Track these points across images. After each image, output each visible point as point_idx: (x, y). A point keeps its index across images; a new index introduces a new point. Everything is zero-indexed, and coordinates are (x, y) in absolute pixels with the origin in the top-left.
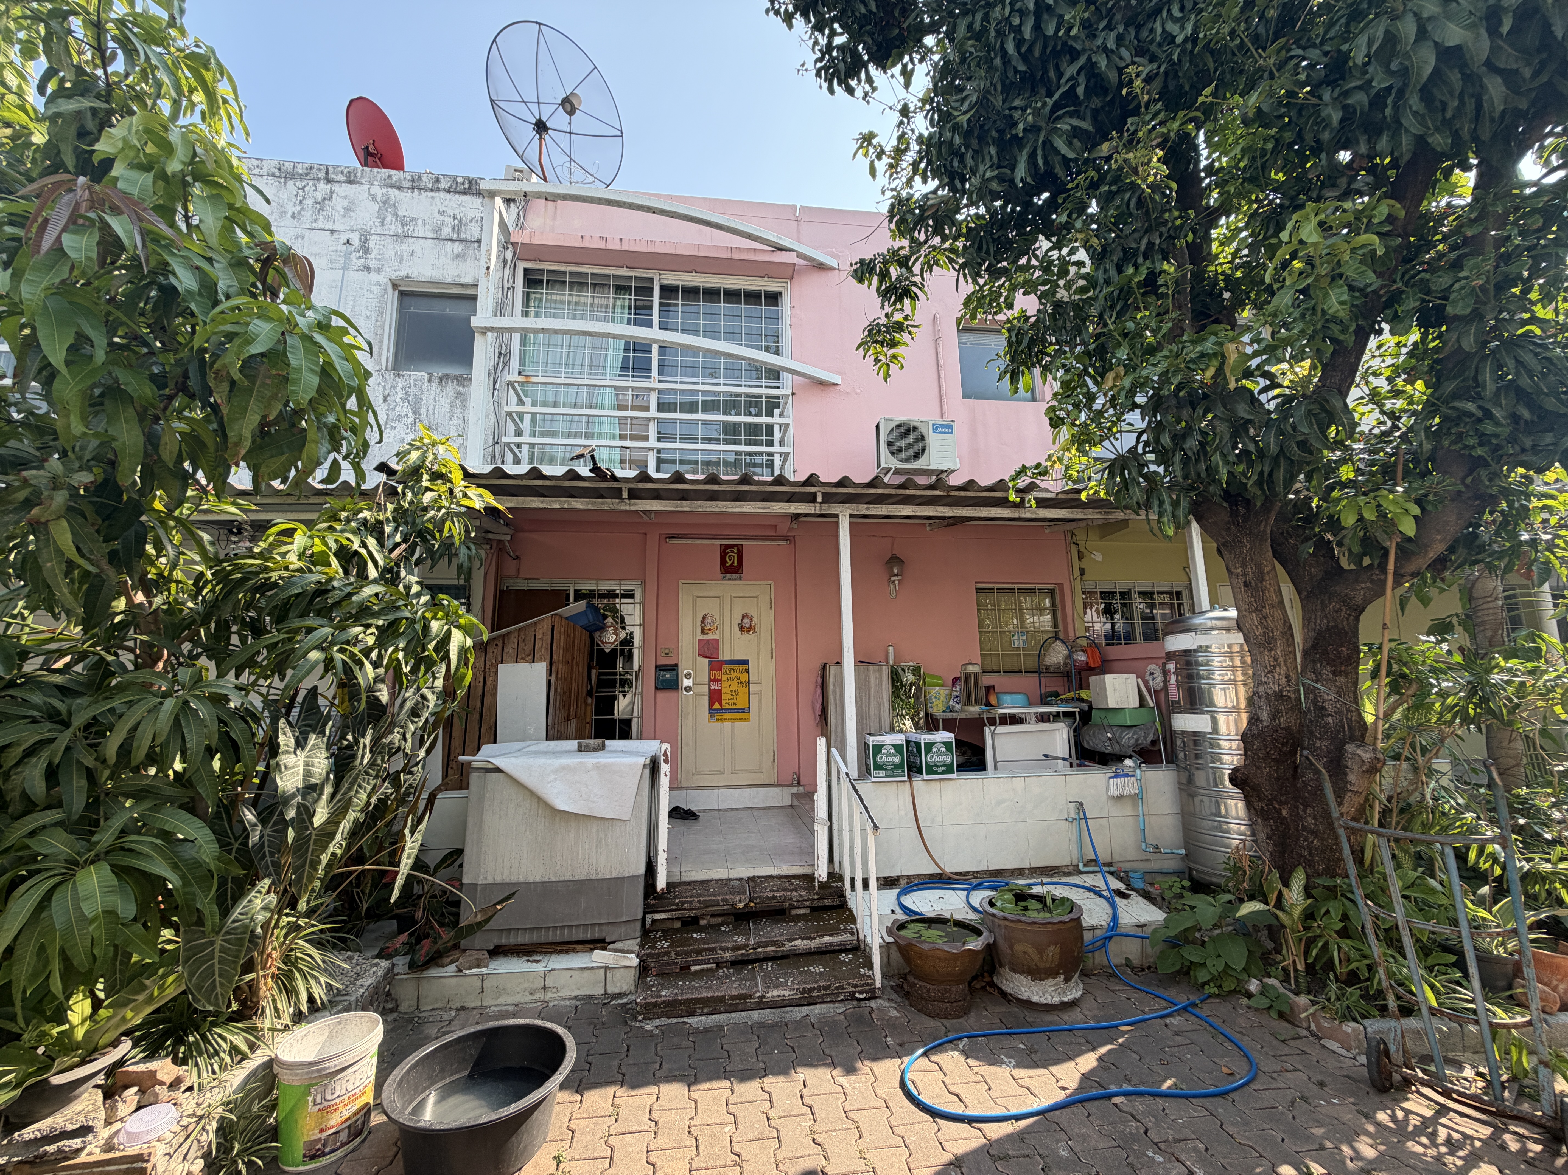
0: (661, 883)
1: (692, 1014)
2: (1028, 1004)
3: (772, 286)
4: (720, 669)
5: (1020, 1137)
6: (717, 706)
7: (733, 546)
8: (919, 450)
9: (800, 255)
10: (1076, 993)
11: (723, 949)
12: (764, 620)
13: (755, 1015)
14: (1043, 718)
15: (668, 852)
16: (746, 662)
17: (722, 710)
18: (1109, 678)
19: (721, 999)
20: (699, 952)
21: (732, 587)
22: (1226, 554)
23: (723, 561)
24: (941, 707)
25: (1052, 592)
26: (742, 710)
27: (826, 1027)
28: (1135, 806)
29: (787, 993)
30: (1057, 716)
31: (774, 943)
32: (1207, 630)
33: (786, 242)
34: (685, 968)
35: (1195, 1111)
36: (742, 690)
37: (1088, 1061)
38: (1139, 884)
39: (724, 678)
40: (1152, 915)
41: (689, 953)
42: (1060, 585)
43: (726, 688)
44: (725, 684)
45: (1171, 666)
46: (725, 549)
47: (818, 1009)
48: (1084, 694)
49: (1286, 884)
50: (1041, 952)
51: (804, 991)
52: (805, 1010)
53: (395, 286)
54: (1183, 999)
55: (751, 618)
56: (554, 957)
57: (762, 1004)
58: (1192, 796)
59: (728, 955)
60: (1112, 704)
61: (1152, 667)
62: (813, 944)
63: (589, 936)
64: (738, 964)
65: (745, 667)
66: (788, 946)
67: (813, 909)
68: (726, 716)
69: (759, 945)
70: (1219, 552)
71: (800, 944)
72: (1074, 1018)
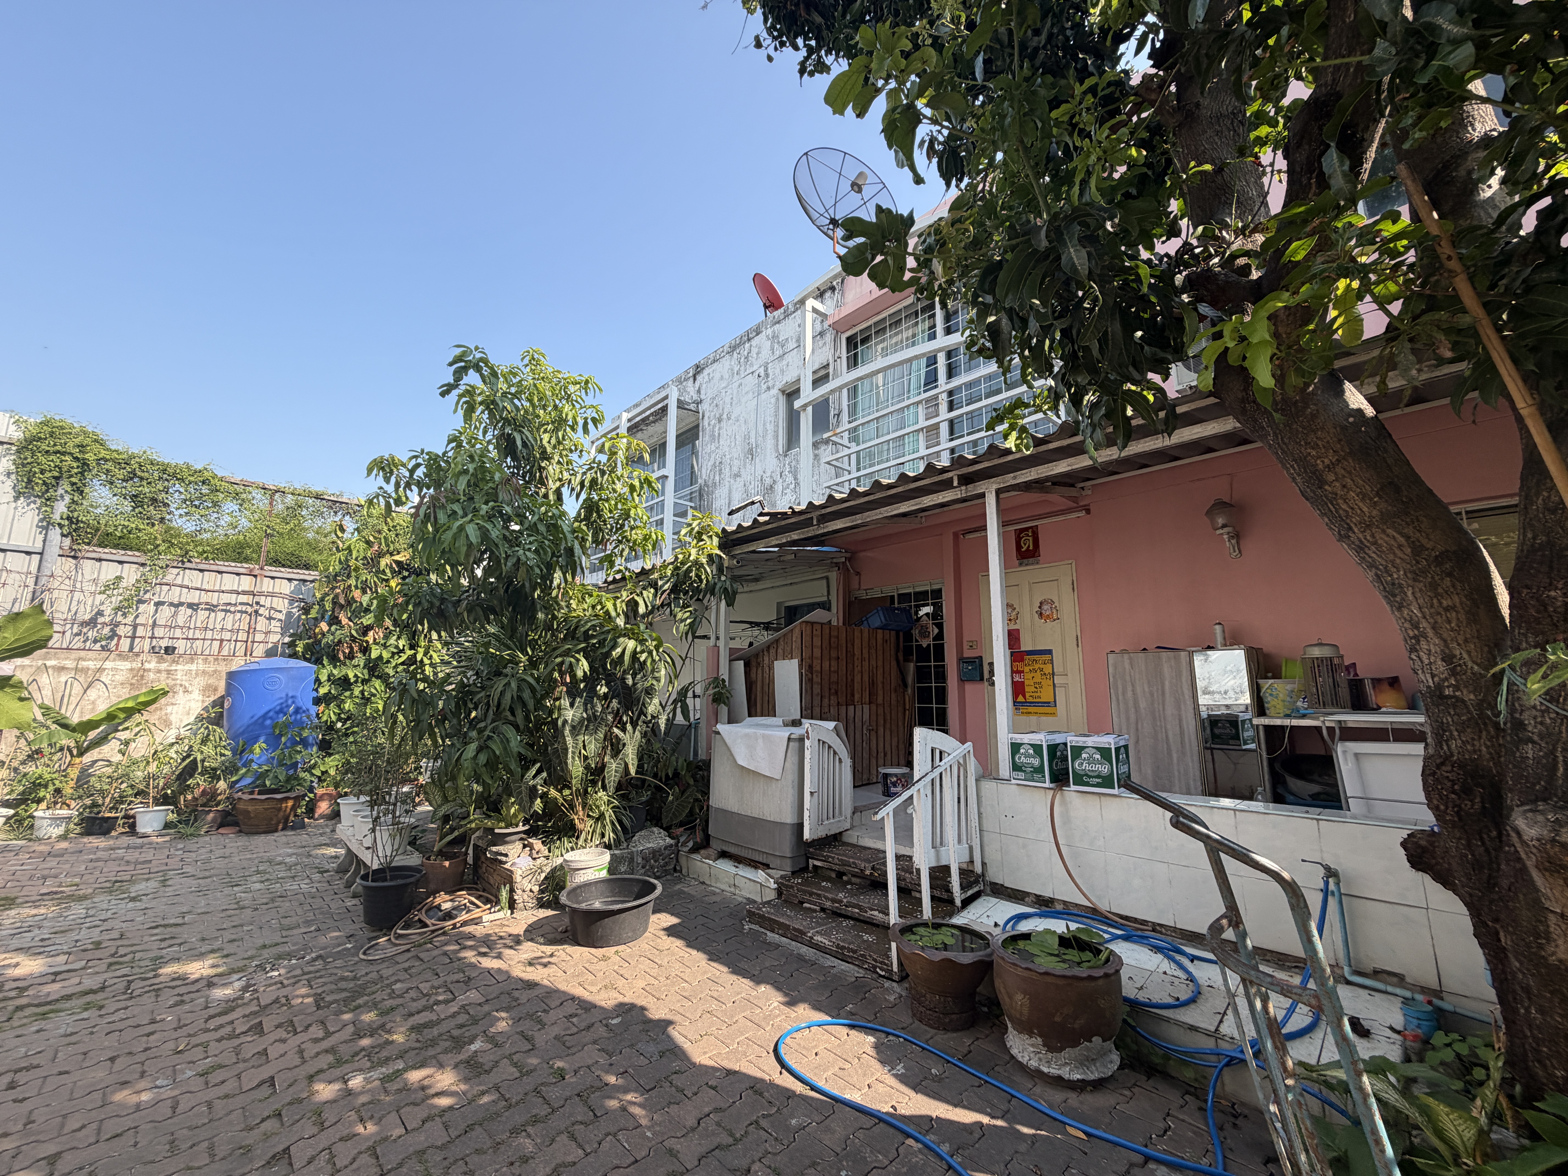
1: (775, 932)
4: (1022, 660)
6: (1021, 699)
7: (1027, 529)
12: (1067, 605)
13: (793, 945)
16: (1050, 652)
17: (1026, 704)
20: (811, 894)
21: (1029, 573)
23: (1019, 547)
26: (1048, 704)
27: (830, 978)
29: (827, 943)
31: (858, 907)
34: (801, 903)
36: (1047, 682)
39: (1027, 669)
41: (805, 893)
43: (1029, 679)
44: (1029, 676)
46: (1019, 535)
51: (838, 946)
52: (837, 962)
53: (783, 392)
55: (1051, 604)
63: (761, 860)
64: (835, 914)
65: (1048, 657)
66: (869, 913)
68: (1031, 709)
69: (849, 904)
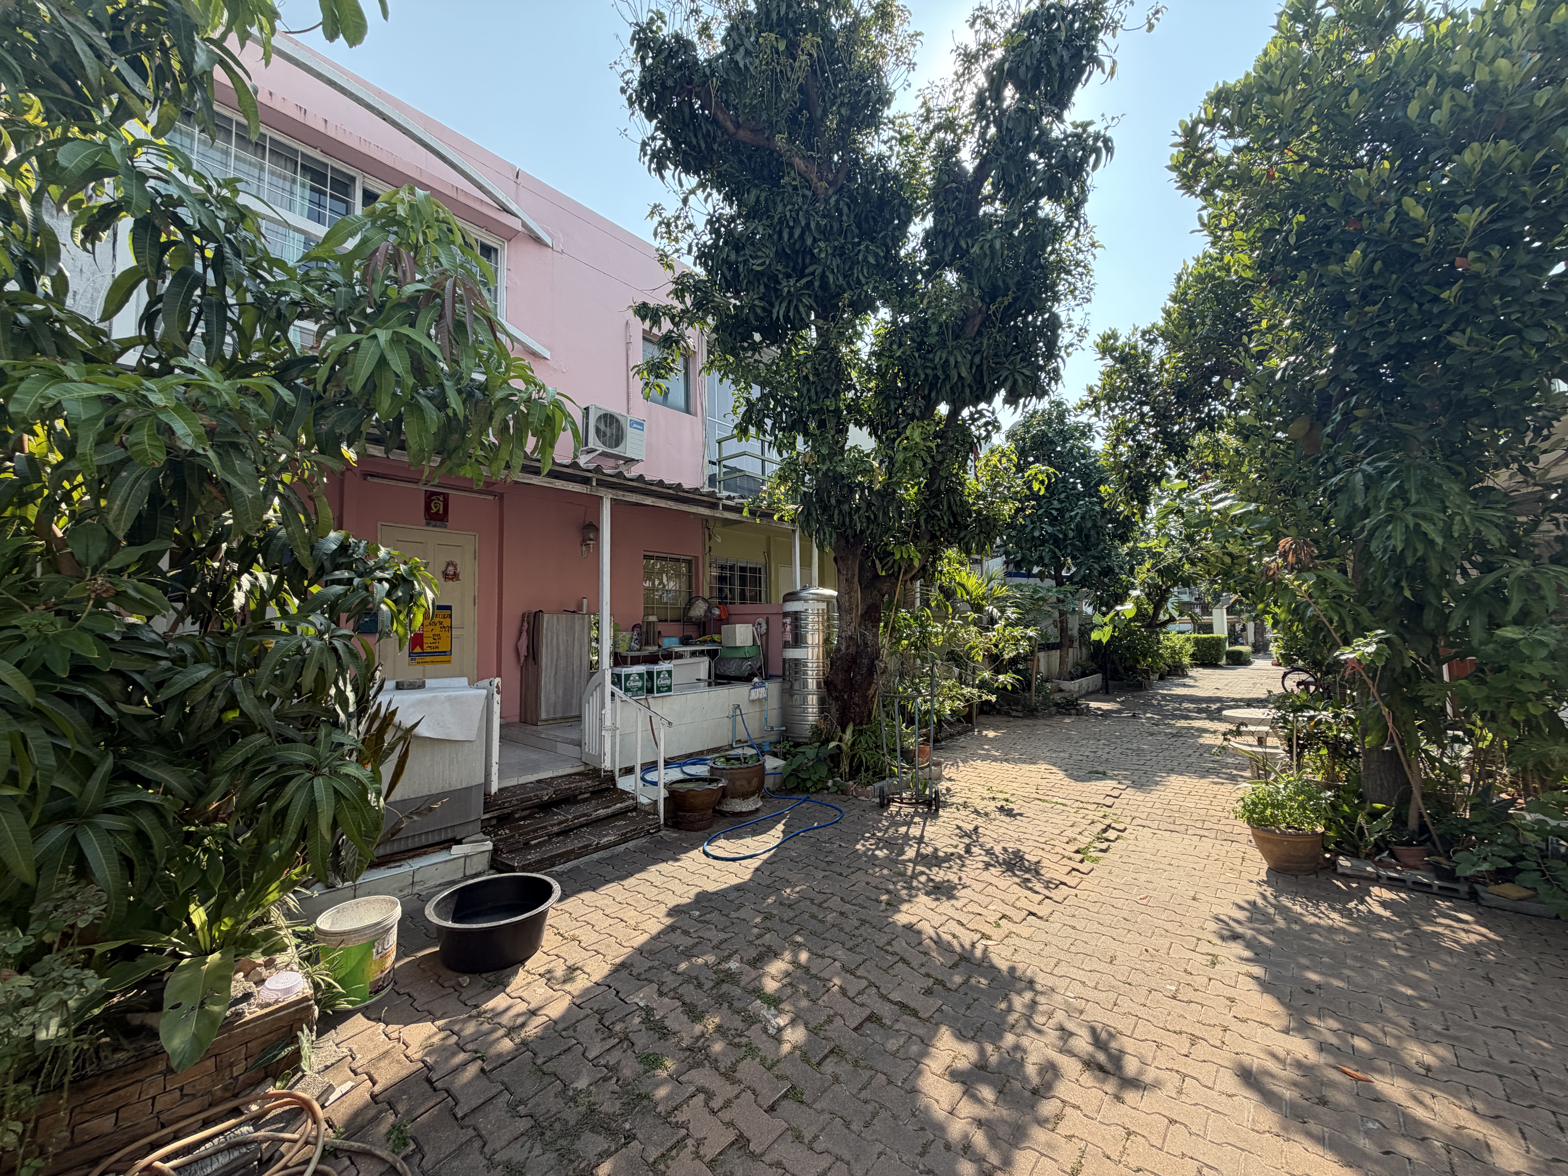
0: (494, 788)
1: (553, 865)
2: (741, 814)
3: (491, 241)
5: (774, 855)
6: (418, 649)
7: (439, 494)
8: (618, 439)
9: (524, 225)
10: (760, 804)
11: (552, 825)
12: (468, 568)
13: (595, 856)
14: (693, 654)
15: (500, 764)
16: (449, 608)
17: (422, 654)
18: (738, 626)
19: (573, 851)
20: (535, 831)
21: (435, 534)
22: (840, 563)
23: (428, 508)
24: (626, 647)
25: (689, 562)
26: (444, 653)
27: (641, 850)
28: (761, 705)
29: (611, 839)
30: (702, 653)
31: (585, 815)
32: (806, 600)
33: (513, 207)
34: (527, 844)
35: (830, 829)
36: (445, 635)
37: (780, 827)
38: (767, 748)
39: (427, 622)
40: (779, 763)
41: (528, 833)
42: (696, 558)
43: (428, 631)
44: (428, 628)
45: (788, 620)
46: (430, 497)
47: (630, 844)
48: (716, 637)
49: (844, 732)
50: (749, 783)
51: (620, 835)
52: (624, 846)
54: (803, 796)
55: (455, 566)
56: (416, 860)
57: (598, 848)
58: (792, 696)
59: (556, 829)
60: (738, 644)
61: (760, 620)
62: (609, 811)
63: (443, 838)
64: (564, 833)
65: (448, 612)
66: (594, 815)
67: (592, 793)
68: (428, 659)
69: (575, 818)
70: (835, 559)
71: (602, 812)
72: (761, 815)
